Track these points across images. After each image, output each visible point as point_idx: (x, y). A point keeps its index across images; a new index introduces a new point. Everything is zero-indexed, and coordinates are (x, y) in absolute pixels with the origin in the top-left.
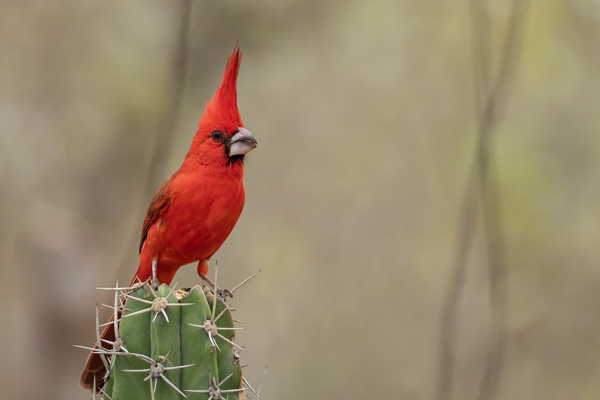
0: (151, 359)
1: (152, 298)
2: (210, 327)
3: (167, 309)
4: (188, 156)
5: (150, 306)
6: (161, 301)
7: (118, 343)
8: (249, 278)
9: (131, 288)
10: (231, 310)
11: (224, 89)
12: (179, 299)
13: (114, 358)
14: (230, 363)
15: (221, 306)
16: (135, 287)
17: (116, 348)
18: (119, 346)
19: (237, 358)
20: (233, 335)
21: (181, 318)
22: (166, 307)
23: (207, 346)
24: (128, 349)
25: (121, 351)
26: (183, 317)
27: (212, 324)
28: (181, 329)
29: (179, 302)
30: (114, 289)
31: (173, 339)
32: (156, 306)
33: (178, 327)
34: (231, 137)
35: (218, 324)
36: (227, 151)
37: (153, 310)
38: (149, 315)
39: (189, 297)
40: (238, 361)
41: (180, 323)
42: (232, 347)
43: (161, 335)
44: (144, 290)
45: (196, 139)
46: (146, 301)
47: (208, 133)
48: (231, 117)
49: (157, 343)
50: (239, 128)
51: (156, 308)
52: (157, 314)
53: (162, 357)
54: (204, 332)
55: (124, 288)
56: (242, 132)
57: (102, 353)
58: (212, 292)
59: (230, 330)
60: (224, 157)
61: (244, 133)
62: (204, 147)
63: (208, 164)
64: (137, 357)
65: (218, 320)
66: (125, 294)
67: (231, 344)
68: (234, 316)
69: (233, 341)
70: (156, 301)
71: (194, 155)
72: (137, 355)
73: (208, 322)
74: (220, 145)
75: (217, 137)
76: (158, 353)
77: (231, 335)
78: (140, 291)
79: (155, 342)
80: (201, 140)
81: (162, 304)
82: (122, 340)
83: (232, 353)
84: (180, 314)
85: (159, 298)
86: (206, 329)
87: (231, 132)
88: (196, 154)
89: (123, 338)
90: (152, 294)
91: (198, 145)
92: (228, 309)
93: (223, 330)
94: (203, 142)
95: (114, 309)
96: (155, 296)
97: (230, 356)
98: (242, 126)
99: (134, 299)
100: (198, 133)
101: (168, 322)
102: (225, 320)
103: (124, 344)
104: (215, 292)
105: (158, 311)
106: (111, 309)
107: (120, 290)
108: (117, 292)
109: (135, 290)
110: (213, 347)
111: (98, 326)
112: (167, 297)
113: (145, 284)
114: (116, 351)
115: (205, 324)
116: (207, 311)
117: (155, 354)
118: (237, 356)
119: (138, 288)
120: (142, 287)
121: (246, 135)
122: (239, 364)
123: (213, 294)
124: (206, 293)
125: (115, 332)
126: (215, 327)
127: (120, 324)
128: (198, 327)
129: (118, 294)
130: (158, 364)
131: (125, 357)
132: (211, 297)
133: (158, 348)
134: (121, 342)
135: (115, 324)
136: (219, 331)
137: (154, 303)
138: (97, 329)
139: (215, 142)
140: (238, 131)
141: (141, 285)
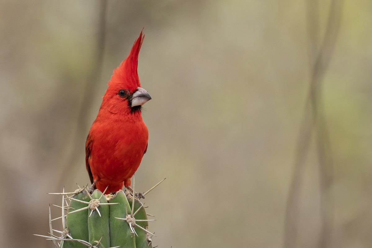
0: (89, 243)
1: (89, 200)
2: (130, 219)
3: (99, 207)
4: (101, 108)
5: (87, 205)
6: (95, 202)
7: (65, 232)
8: (158, 184)
9: (74, 193)
10: (145, 207)
11: (129, 59)
12: (108, 200)
13: (62, 242)
14: (145, 245)
15: (137, 204)
16: (76, 192)
17: (64, 235)
18: (66, 234)
19: (150, 241)
20: (147, 225)
21: (109, 213)
22: (99, 206)
23: (128, 233)
24: (72, 236)
25: (67, 237)
26: (111, 213)
27: (132, 218)
28: (110, 221)
29: (108, 202)
30: (62, 194)
31: (104, 228)
32: (92, 206)
33: (108, 220)
34: (132, 94)
35: (136, 217)
36: (130, 103)
37: (90, 208)
38: (87, 212)
39: (115, 198)
40: (151, 244)
41: (109, 217)
42: (146, 233)
43: (95, 225)
44: (83, 194)
45: (107, 95)
46: (85, 202)
47: (116, 92)
48: (133, 80)
49: (93, 231)
50: (138, 88)
51: (92, 207)
52: (92, 211)
53: (97, 242)
54: (126, 223)
55: (69, 193)
56: (140, 90)
57: (54, 240)
58: (131, 195)
59: (144, 222)
60: (128, 108)
61: (142, 91)
62: (112, 101)
63: (116, 113)
64: (79, 242)
65: (135, 215)
66: (69, 197)
67: (145, 231)
68: (147, 211)
69: (147, 229)
70: (91, 202)
71: (106, 107)
72: (79, 240)
73: (129, 216)
74: (124, 100)
75: (122, 94)
76: (93, 239)
77: (145, 225)
78: (80, 195)
79: (92, 231)
80: (110, 96)
81: (96, 204)
82: (68, 230)
83: (147, 237)
84: (109, 211)
85: (94, 200)
86: (128, 221)
87: (133, 90)
88: (107, 107)
89: (68, 228)
90: (89, 197)
91: (108, 100)
92: (142, 207)
93: (140, 222)
94: (112, 97)
95: (62, 208)
96: (91, 198)
97: (145, 240)
98: (140, 86)
99: (76, 201)
100: (108, 91)
101: (100, 216)
102: (141, 214)
103: (69, 233)
104: (133, 194)
105: (93, 208)
106: (60, 208)
107: (66, 194)
108: (63, 196)
109: (76, 194)
110: (133, 234)
111: (50, 220)
112: (100, 199)
113: (84, 190)
114: (64, 237)
115: (127, 217)
116: (128, 208)
117: (91, 240)
118: (150, 239)
119: (79, 193)
120: (82, 192)
121: (143, 92)
122: (151, 245)
123: (132, 196)
124: (127, 196)
125: (63, 224)
126: (134, 220)
127: (66, 218)
128: (122, 220)
129: (65, 197)
130: (94, 246)
131: (70, 242)
132: (131, 198)
133: (93, 235)
134: (67, 231)
135: (63, 218)
136: (137, 222)
137: (91, 203)
138: (50, 223)
139: (121, 98)
140: (137, 90)
141: (81, 190)
